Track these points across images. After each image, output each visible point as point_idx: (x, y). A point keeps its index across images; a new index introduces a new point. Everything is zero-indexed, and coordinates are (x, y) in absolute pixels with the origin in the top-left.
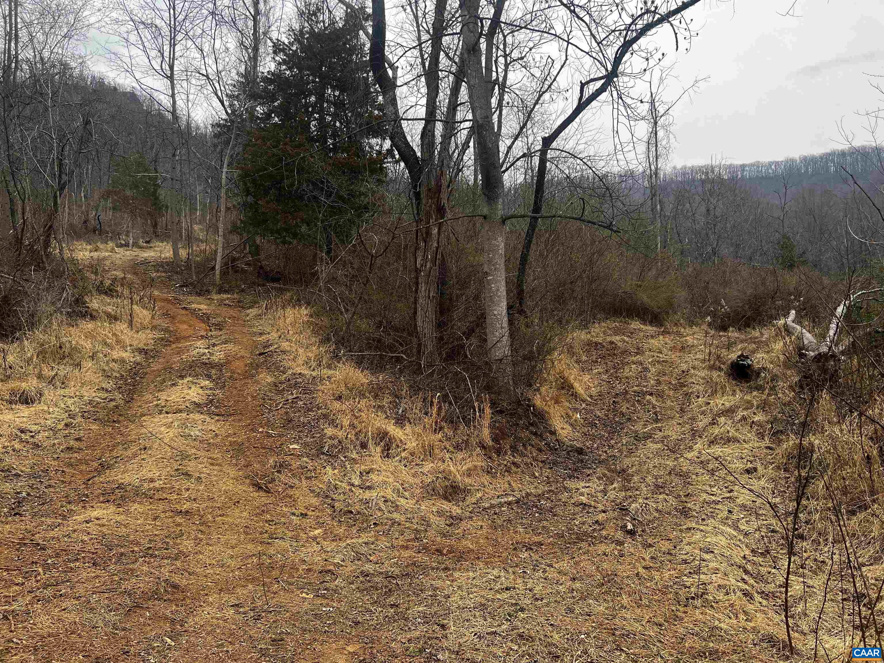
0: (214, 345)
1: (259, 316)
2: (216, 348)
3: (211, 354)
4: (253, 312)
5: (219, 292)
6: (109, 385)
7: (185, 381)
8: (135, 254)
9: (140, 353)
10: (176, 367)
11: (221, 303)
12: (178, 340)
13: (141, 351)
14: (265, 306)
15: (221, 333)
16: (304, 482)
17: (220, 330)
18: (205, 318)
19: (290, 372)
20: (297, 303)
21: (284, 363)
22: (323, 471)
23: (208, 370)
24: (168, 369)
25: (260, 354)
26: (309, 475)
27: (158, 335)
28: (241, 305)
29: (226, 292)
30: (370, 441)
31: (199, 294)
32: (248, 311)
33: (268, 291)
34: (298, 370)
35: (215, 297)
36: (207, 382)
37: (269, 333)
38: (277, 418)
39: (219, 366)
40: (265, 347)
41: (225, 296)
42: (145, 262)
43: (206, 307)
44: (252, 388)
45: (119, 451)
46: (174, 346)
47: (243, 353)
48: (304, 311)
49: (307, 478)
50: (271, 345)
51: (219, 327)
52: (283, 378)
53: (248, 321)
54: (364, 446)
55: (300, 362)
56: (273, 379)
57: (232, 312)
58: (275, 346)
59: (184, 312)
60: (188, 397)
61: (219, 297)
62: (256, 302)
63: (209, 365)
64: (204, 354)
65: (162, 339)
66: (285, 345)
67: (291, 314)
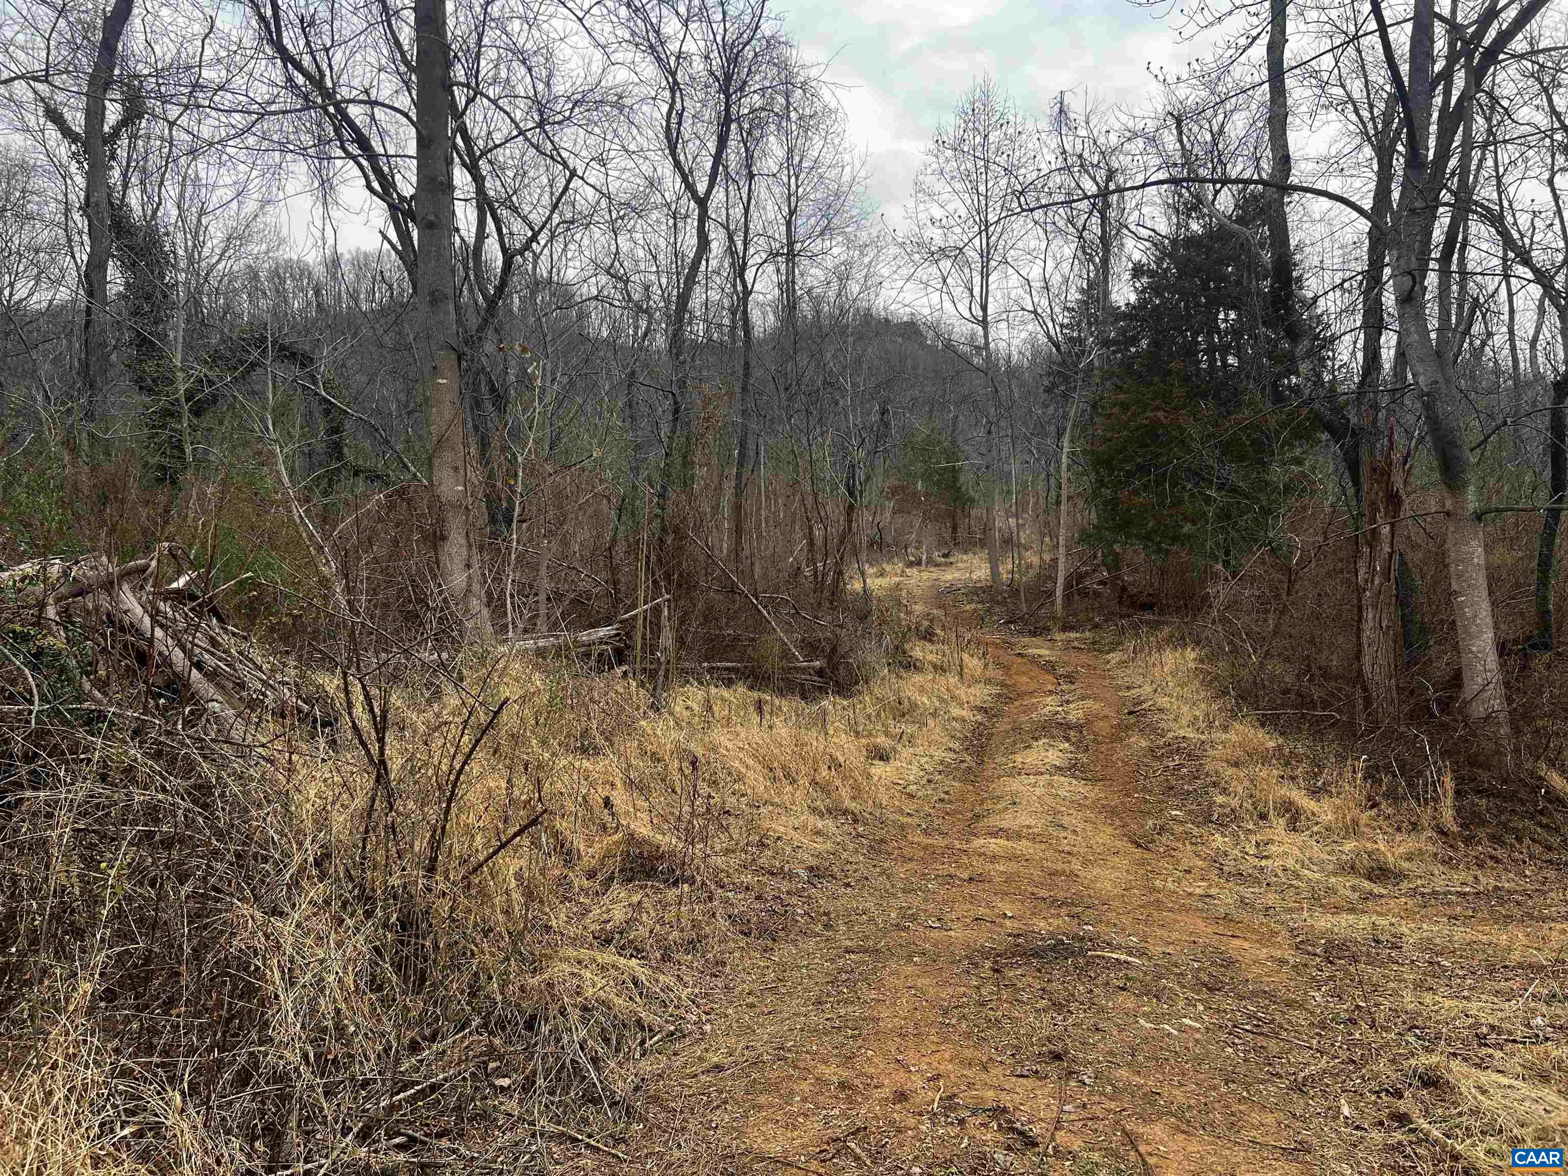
0: (1068, 702)
1: (1123, 663)
2: (1072, 706)
3: (1066, 713)
4: (1115, 657)
5: (1064, 629)
6: (956, 746)
7: (1041, 743)
8: (934, 576)
9: (979, 711)
10: (1026, 727)
11: (1068, 647)
12: (1020, 696)
13: (981, 709)
14: (1132, 648)
15: (1073, 687)
16: (1189, 847)
17: (1072, 683)
18: (1050, 667)
19: (1170, 735)
20: (1179, 642)
21: (1162, 725)
22: (1211, 838)
23: (1065, 731)
24: (1017, 729)
25: (1130, 713)
26: (1194, 840)
27: (996, 690)
28: (1096, 647)
29: (1072, 628)
30: (1271, 812)
31: (1033, 634)
32: (1109, 657)
33: (1136, 627)
34: (1182, 733)
35: (1058, 636)
36: (1067, 745)
37: (1140, 687)
38: (1155, 784)
39: (1079, 727)
40: (1134, 705)
41: (1073, 635)
42: (951, 589)
43: (1047, 652)
44: (1120, 753)
45: (988, 805)
46: (1017, 704)
47: (1107, 711)
48: (1191, 654)
49: (1192, 844)
50: (1144, 702)
51: (1070, 678)
52: (1161, 743)
53: (1109, 670)
54: (1263, 816)
55: (1184, 722)
56: (1148, 743)
57: (1084, 658)
58: (1150, 703)
59: (1020, 660)
60: (1046, 760)
61: (1064, 636)
62: (1120, 643)
63: (1066, 726)
64: (1057, 713)
65: (1000, 695)
66: (1163, 702)
67: (1170, 657)
